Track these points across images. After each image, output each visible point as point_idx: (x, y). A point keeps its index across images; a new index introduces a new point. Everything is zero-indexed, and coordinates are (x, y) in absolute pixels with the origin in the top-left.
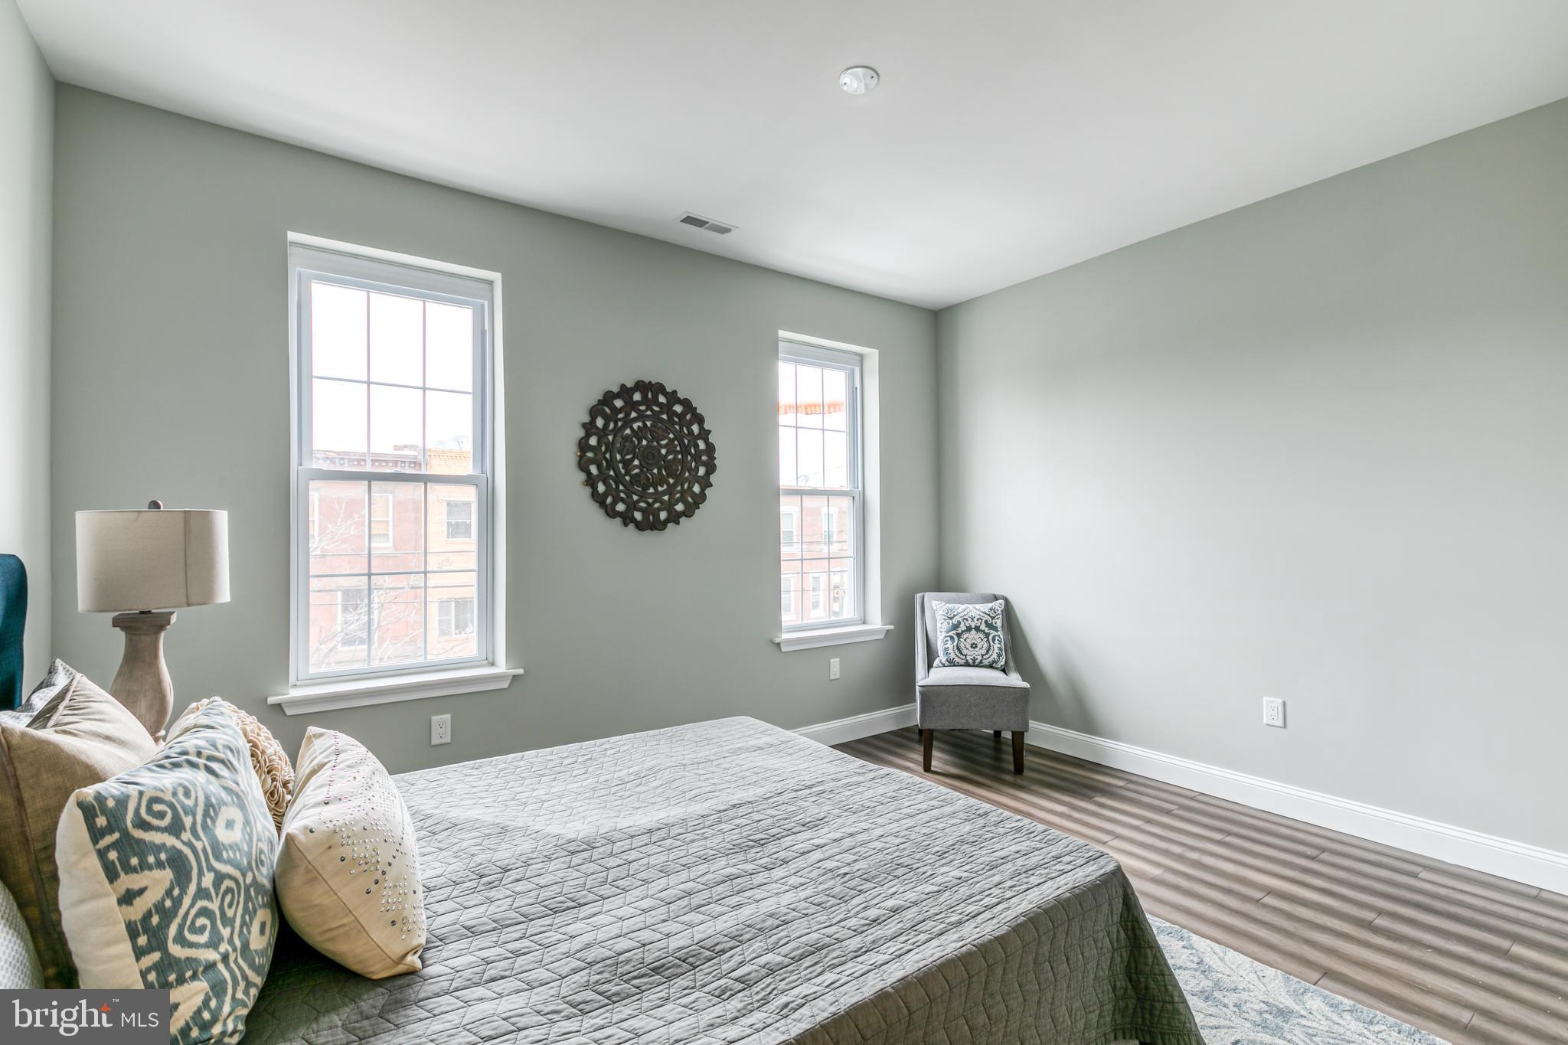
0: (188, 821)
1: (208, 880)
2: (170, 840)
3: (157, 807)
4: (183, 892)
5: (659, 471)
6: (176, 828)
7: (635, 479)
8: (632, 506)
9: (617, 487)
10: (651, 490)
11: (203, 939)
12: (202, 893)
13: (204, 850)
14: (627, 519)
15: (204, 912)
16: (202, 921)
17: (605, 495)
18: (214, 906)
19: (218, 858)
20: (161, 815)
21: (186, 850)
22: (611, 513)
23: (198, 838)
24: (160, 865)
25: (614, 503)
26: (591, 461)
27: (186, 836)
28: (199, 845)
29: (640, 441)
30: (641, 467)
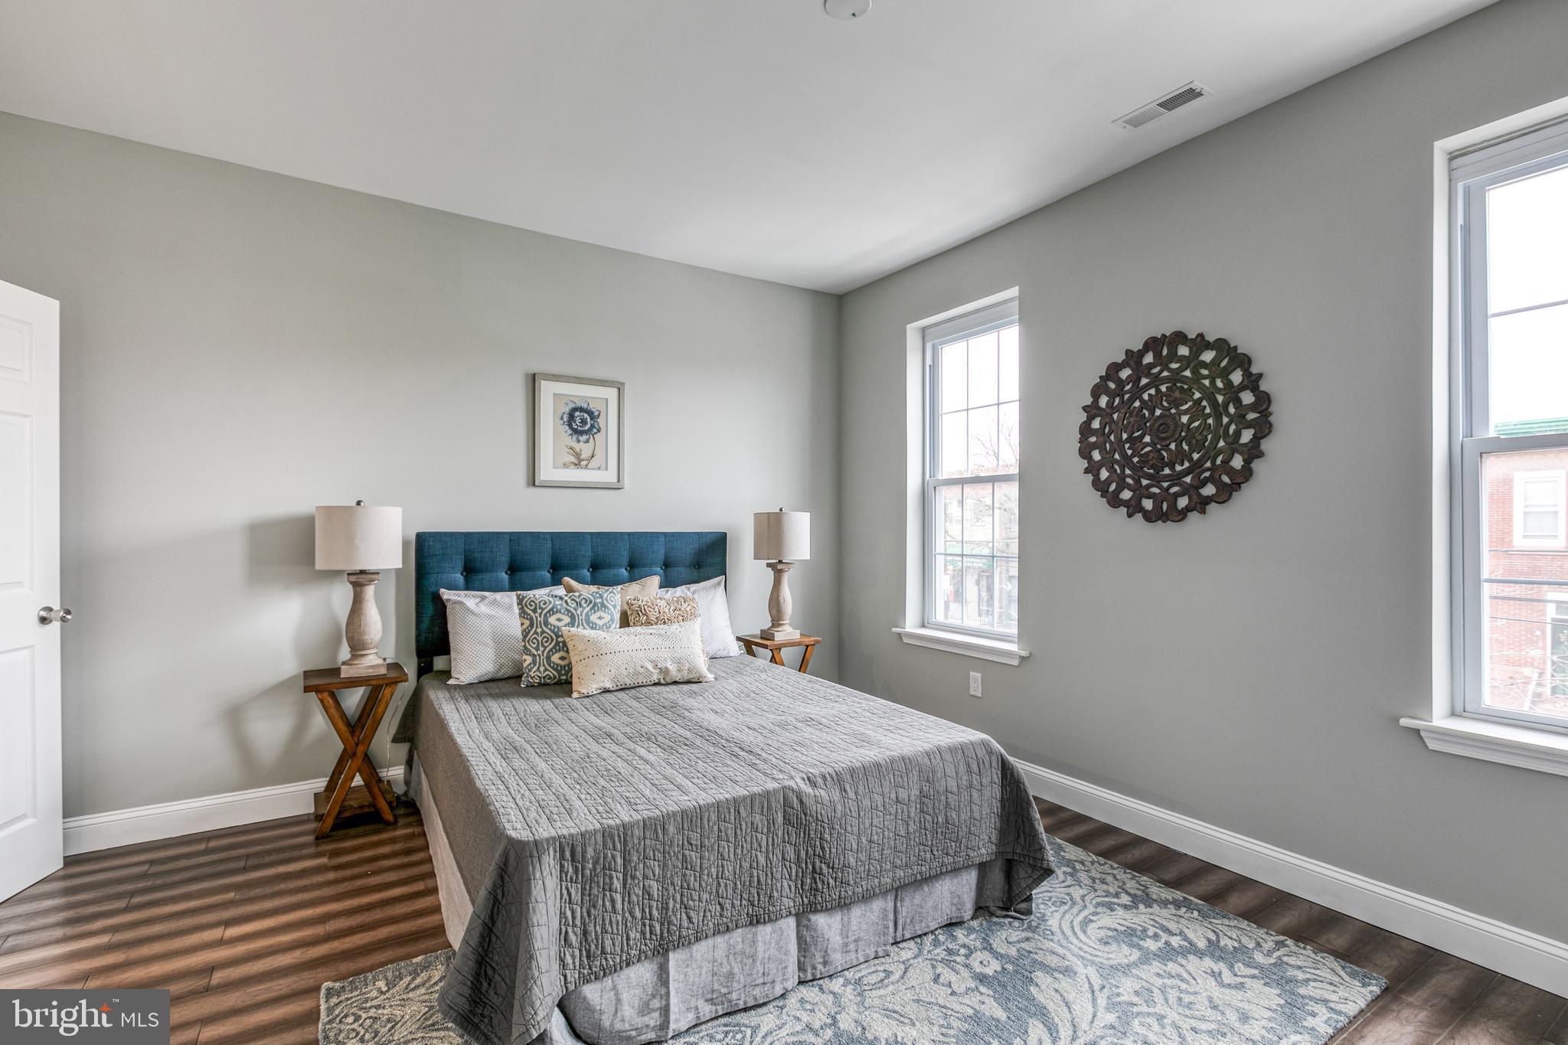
0: (539, 611)
1: (539, 630)
2: (532, 614)
3: (532, 603)
4: (532, 629)
5: (1179, 445)
6: (535, 611)
7: (1145, 460)
8: (1140, 493)
9: (1123, 471)
10: (1167, 471)
11: (534, 646)
12: (536, 633)
13: (540, 621)
14: (1133, 508)
15: (535, 638)
16: (535, 641)
17: (1108, 482)
18: (540, 639)
19: (546, 626)
20: (531, 606)
21: (535, 619)
22: (1115, 502)
23: (540, 617)
24: (527, 619)
25: (1119, 490)
26: (1094, 446)
27: (537, 615)
28: (539, 619)
29: (1152, 413)
30: (1153, 444)
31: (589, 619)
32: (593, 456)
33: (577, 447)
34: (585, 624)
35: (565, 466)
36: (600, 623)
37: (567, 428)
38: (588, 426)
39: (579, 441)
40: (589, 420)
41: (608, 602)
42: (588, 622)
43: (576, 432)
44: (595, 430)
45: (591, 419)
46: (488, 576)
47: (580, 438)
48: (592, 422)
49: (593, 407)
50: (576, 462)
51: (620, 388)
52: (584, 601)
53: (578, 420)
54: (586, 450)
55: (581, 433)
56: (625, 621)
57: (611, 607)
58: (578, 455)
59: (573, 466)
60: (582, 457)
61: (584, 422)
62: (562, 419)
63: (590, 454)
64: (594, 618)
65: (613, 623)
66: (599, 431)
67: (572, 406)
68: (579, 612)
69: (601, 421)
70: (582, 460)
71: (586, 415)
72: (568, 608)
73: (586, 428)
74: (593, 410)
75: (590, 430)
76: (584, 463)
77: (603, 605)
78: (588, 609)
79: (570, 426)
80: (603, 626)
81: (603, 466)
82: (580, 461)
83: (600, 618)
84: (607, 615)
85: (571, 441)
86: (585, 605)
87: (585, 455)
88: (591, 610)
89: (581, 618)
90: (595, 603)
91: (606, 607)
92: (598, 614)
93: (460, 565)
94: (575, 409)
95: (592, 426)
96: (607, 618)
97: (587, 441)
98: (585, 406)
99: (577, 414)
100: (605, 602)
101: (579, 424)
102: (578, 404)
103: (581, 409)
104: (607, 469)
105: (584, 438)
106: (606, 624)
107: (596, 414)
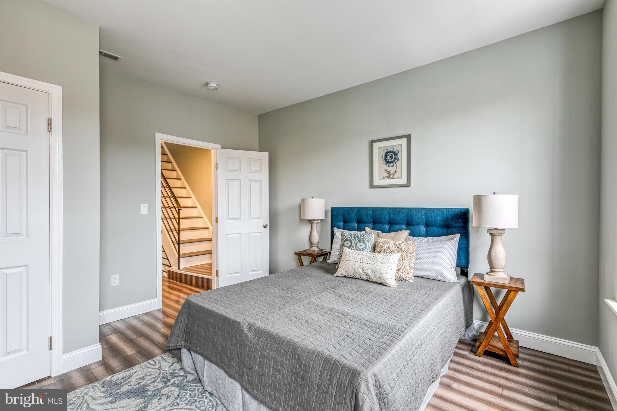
31: (356, 245)
32: (395, 173)
33: (388, 169)
34: (355, 247)
35: (384, 178)
36: (360, 247)
37: (384, 161)
38: (394, 158)
39: (389, 166)
40: (393, 156)
41: (365, 239)
42: (356, 246)
43: (388, 162)
44: (396, 160)
45: (395, 155)
46: (349, 224)
47: (390, 165)
48: (395, 157)
49: (395, 149)
50: (388, 176)
51: (408, 137)
52: (357, 237)
53: (389, 157)
54: (392, 170)
55: (390, 162)
56: (374, 250)
57: (366, 241)
58: (389, 173)
59: (387, 178)
60: (391, 173)
61: (391, 157)
62: (382, 158)
63: (394, 172)
64: (358, 245)
65: (365, 249)
66: (398, 160)
67: (386, 151)
68: (354, 242)
69: (399, 155)
70: (391, 175)
71: (392, 154)
72: (351, 239)
73: (392, 160)
74: (396, 151)
75: (394, 160)
76: (391, 176)
77: (363, 240)
78: (357, 241)
79: (385, 160)
80: (361, 249)
81: (400, 177)
82: (390, 175)
83: (361, 245)
84: (364, 244)
85: (386, 167)
86: (357, 239)
87: (392, 172)
88: (358, 241)
89: (354, 244)
90: (360, 239)
91: (364, 241)
92: (361, 243)
93: (342, 221)
94: (388, 152)
95: (395, 158)
96: (364, 246)
97: (393, 166)
98: (392, 150)
99: (389, 154)
100: (364, 239)
101: (389, 159)
102: (389, 150)
103: (390, 152)
104: (402, 178)
105: (392, 164)
106: (362, 248)
107: (397, 152)
